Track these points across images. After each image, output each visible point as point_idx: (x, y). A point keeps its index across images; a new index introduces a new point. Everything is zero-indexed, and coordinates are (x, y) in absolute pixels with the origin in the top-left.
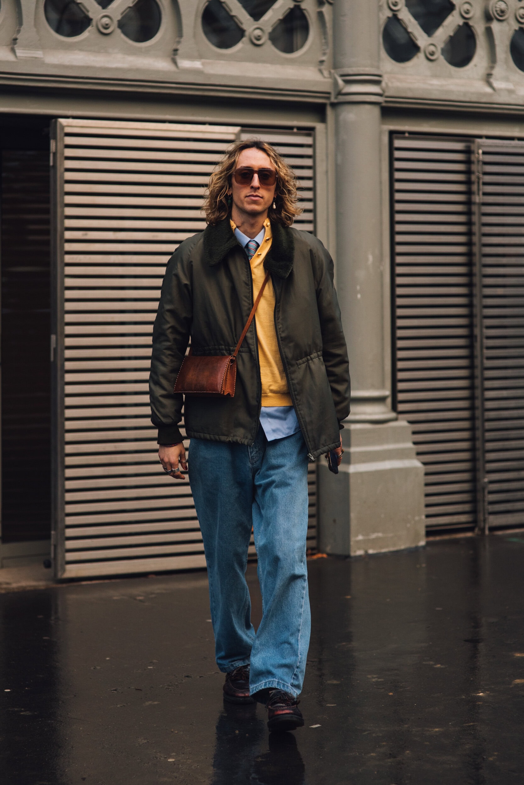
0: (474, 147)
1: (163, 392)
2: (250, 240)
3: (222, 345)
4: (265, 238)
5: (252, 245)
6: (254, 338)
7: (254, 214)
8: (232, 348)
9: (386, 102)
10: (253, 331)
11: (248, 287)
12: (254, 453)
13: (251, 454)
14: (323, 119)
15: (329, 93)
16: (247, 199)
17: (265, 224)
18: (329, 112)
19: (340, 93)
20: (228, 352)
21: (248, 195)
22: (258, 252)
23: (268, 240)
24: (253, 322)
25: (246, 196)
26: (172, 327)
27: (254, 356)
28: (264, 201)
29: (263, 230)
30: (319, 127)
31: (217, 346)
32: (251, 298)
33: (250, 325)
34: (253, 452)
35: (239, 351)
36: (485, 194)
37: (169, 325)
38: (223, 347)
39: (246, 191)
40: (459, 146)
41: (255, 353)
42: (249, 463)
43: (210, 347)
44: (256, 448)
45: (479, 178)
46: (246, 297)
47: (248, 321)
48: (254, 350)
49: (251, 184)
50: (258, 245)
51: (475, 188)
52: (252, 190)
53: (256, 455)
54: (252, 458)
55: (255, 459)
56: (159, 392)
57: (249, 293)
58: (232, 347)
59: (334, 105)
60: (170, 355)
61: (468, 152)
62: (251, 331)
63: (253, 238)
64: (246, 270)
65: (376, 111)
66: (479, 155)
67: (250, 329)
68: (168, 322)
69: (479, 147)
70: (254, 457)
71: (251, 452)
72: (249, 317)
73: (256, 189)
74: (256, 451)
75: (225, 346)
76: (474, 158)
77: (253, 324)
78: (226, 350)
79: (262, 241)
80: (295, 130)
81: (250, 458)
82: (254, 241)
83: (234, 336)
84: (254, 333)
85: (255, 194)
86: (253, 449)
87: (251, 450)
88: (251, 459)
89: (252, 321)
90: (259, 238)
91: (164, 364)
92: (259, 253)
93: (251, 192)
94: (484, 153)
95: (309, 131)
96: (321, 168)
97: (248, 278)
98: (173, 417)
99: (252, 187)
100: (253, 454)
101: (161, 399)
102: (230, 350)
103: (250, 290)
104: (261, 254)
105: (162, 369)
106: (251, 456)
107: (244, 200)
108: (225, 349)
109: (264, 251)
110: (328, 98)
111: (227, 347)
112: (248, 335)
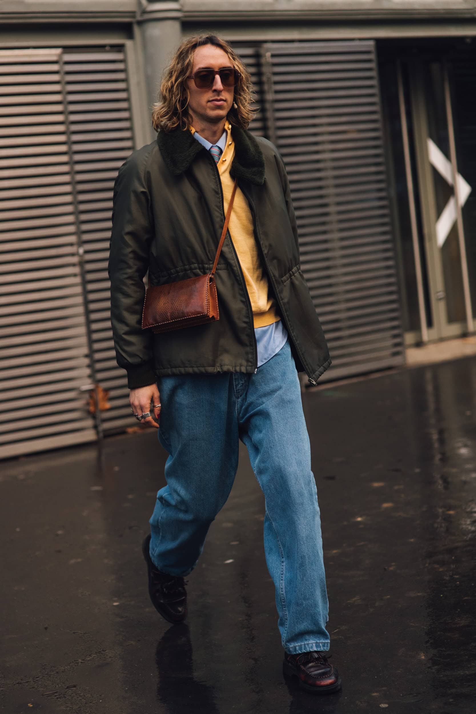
0: (262, 51)
1: (126, 329)
2: (212, 146)
3: (193, 263)
4: (227, 142)
5: (215, 151)
6: (232, 252)
7: (217, 120)
8: (206, 266)
9: (186, 17)
10: (229, 244)
11: (218, 196)
12: (240, 385)
13: (236, 387)
14: (130, 36)
15: (134, 12)
16: (209, 104)
17: (226, 127)
18: (137, 30)
19: (144, 12)
20: (202, 270)
21: (211, 99)
22: (222, 158)
23: (230, 145)
24: (228, 235)
25: (209, 101)
26: (133, 252)
27: (237, 272)
28: (227, 104)
29: (224, 134)
30: (129, 44)
31: (188, 266)
32: (222, 208)
33: (225, 238)
34: (238, 385)
35: (217, 269)
36: (277, 92)
37: (130, 250)
38: (196, 265)
39: (209, 95)
40: (249, 51)
41: (237, 269)
42: (234, 397)
43: (178, 269)
44: (242, 380)
45: (269, 79)
46: (217, 206)
47: (223, 234)
48: (236, 265)
49: (212, 87)
50: (221, 152)
51: (266, 87)
52: (215, 93)
53: (242, 387)
54: (238, 391)
55: (241, 393)
56: (122, 328)
57: (220, 202)
58: (206, 264)
59: (140, 23)
60: (132, 284)
61: (257, 56)
62: (227, 245)
63: (215, 144)
64: (214, 177)
65: (176, 26)
66: (267, 57)
67: (226, 243)
68: (128, 246)
69: (268, 50)
70: (240, 391)
71: (236, 385)
72: (223, 229)
73: (218, 92)
74: (242, 383)
75: (198, 264)
76: (263, 60)
77: (227, 237)
78: (200, 269)
79: (225, 146)
80: (107, 48)
81: (235, 391)
82: (216, 146)
83: (208, 252)
84: (231, 246)
85: (219, 98)
86: (238, 382)
87: (237, 383)
88: (236, 393)
89: (226, 234)
90: (221, 143)
91: (127, 296)
92: (224, 159)
93: (214, 96)
94: (273, 56)
95: (119, 48)
96: (133, 80)
97: (217, 186)
98: (141, 356)
99: (215, 91)
100: (239, 387)
101: (125, 337)
102: (204, 268)
103: (221, 199)
104: (226, 160)
105: (126, 301)
106: (236, 389)
107: (207, 106)
108: (198, 268)
109: (229, 156)
110: (134, 17)
111: (200, 265)
112: (225, 249)
